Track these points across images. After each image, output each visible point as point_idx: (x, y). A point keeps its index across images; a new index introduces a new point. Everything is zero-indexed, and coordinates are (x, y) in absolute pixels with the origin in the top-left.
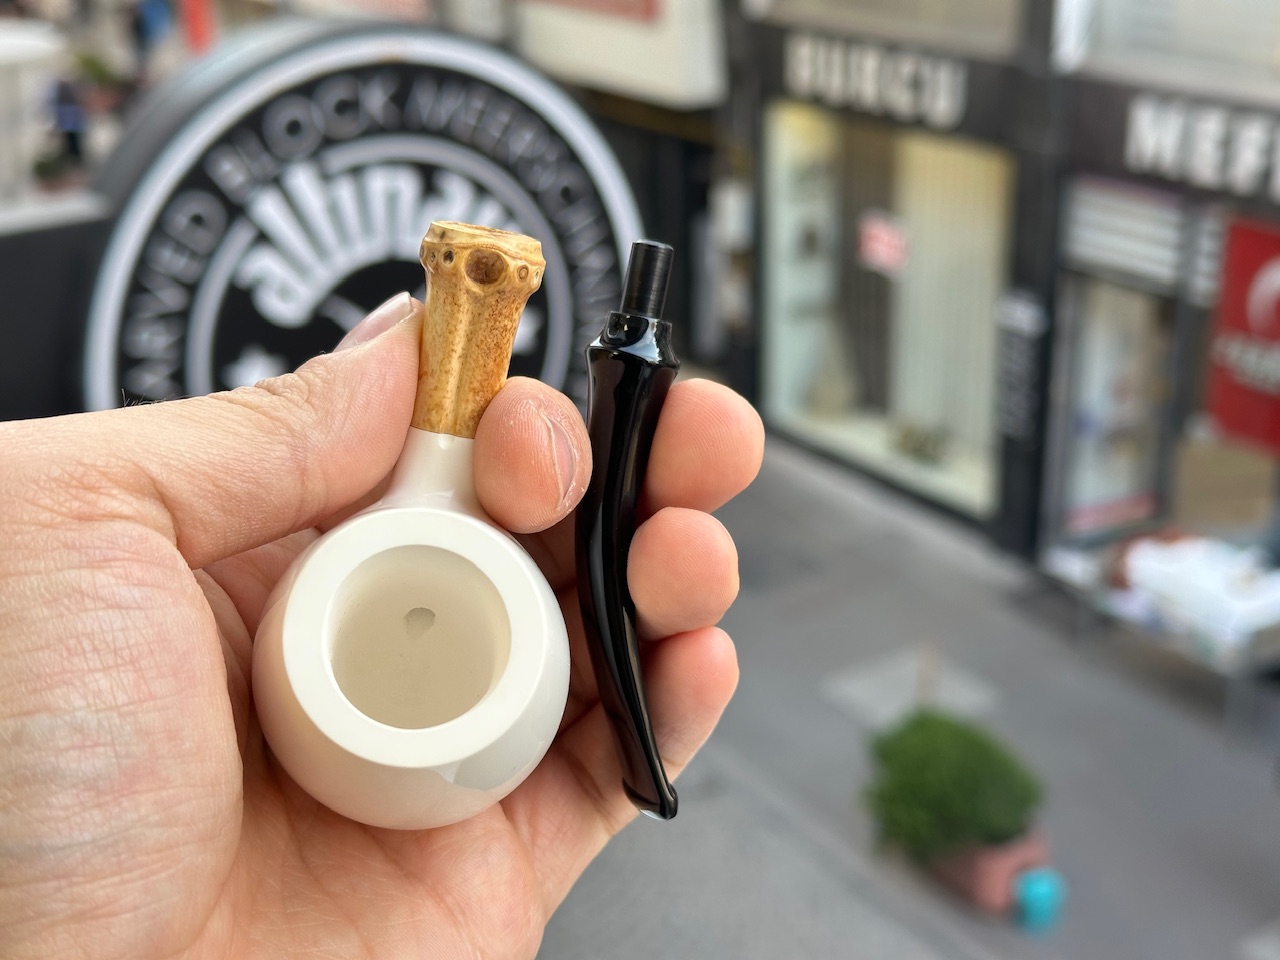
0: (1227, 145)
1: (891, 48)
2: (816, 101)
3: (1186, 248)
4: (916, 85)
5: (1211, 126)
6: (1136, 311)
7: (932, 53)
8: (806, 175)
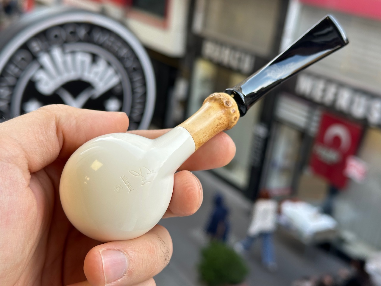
0: (324, 91)
1: (234, 48)
2: (211, 61)
3: (309, 118)
4: (240, 60)
5: (321, 85)
6: (293, 135)
7: (246, 52)
8: (205, 81)
